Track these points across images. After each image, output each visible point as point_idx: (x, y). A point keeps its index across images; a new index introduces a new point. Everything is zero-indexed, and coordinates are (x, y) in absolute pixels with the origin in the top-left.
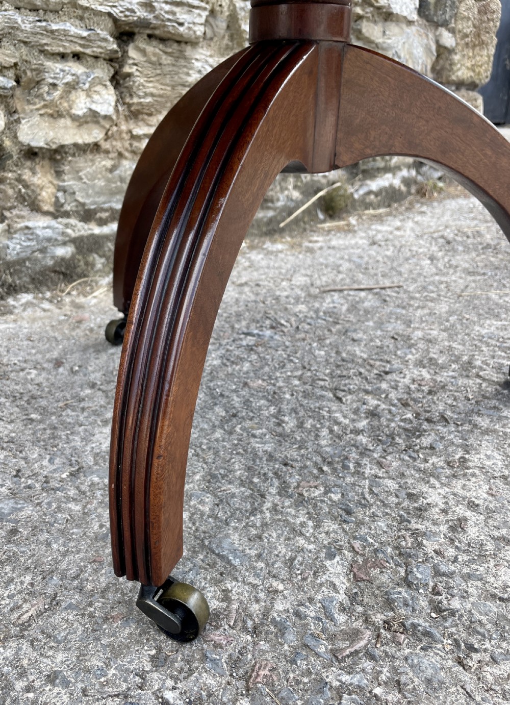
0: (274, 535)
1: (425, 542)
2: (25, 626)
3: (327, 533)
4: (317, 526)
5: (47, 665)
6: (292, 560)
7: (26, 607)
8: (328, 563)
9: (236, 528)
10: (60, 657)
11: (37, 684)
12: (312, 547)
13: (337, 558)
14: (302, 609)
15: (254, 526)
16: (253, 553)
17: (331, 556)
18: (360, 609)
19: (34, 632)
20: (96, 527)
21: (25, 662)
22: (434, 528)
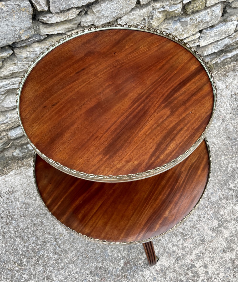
0: (115, 251)
1: (139, 261)
2: (74, 262)
3: (124, 254)
4: (123, 251)
5: (76, 270)
6: (116, 258)
7: (74, 258)
8: (121, 260)
9: (110, 248)
10: (78, 269)
11: (74, 273)
12: (120, 256)
13: (123, 260)
14: (113, 270)
15: (113, 248)
16: (110, 255)
17: (122, 259)
18: (122, 271)
19: (75, 263)
20: (87, 242)
21: (73, 269)
22: (142, 258)
